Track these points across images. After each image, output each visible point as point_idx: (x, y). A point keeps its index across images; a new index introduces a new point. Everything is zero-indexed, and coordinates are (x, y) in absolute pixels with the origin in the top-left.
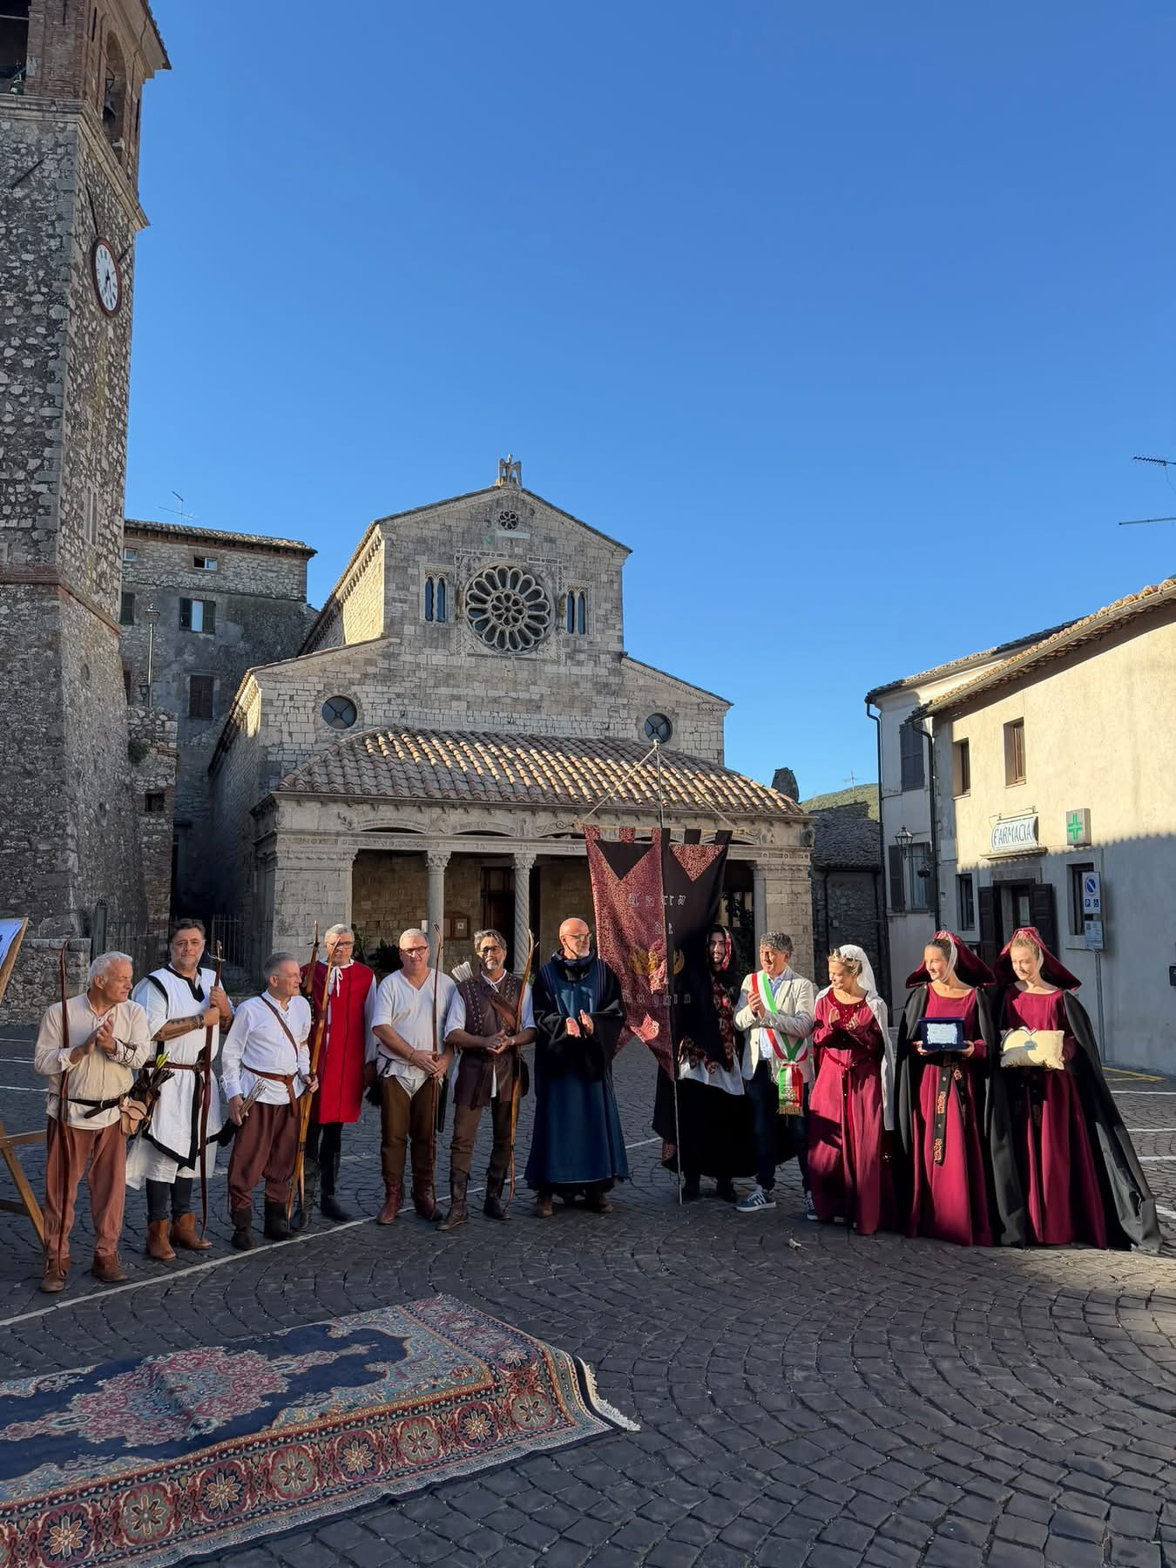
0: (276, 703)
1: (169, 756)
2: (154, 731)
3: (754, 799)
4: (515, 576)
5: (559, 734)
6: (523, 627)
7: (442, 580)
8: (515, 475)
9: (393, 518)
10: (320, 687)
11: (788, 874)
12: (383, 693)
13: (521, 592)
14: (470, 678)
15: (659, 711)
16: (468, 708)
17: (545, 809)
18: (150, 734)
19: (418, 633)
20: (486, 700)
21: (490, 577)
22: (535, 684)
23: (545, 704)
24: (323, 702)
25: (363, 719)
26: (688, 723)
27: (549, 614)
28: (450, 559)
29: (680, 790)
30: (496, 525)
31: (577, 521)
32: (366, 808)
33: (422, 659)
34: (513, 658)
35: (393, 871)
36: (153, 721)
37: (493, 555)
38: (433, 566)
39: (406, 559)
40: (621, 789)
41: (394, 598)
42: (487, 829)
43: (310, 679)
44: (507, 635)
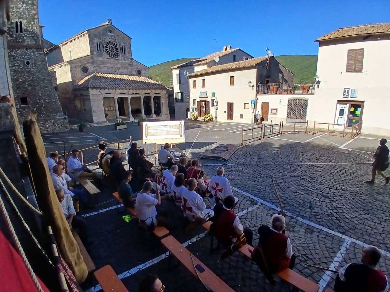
0: (73, 68)
2: (52, 75)
6: (115, 53)
9: (89, 30)
10: (80, 65)
11: (165, 98)
12: (92, 66)
13: (114, 46)
14: (107, 63)
15: (139, 69)
16: (107, 69)
17: (131, 89)
19: (96, 54)
20: (110, 67)
21: (108, 43)
22: (118, 64)
24: (81, 68)
25: (89, 71)
26: (143, 72)
27: (119, 50)
28: (100, 39)
30: (108, 32)
31: (122, 32)
32: (103, 90)
33: (98, 59)
34: (114, 59)
37: (108, 38)
38: (97, 40)
39: (92, 38)
41: (91, 46)
42: (123, 93)
43: (78, 63)
44: (112, 54)
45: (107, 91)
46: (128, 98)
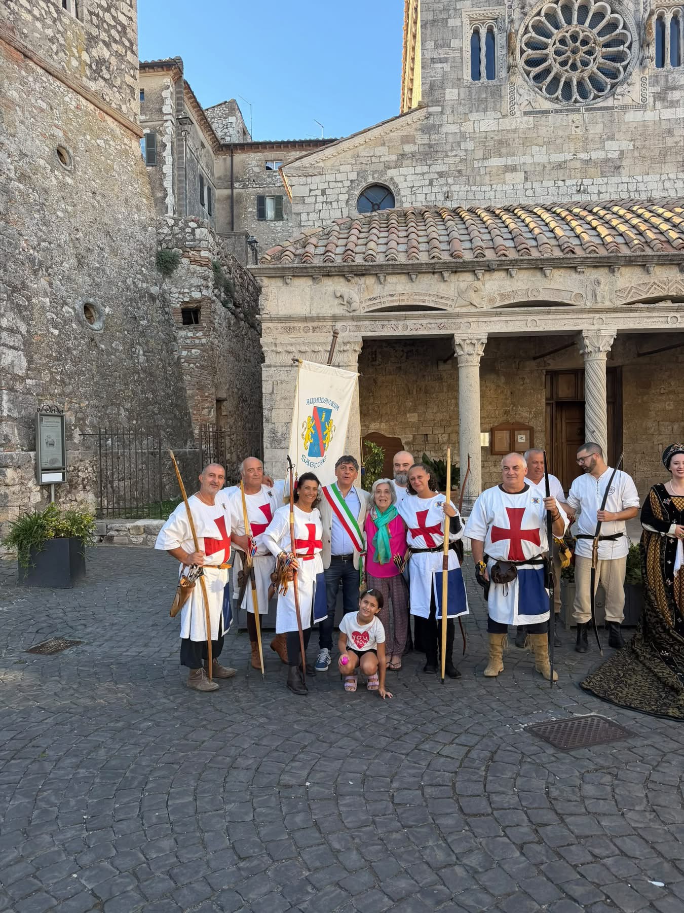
0: (307, 200)
1: (201, 265)
2: (184, 239)
4: (584, 8)
6: (595, 70)
7: (490, 31)
10: (353, 176)
12: (423, 174)
14: (526, 142)
16: (526, 179)
17: (630, 262)
18: (181, 244)
19: (462, 96)
20: (548, 167)
22: (613, 139)
23: (624, 163)
24: (357, 193)
25: (401, 204)
27: (629, 47)
32: (370, 281)
33: (468, 127)
34: (582, 110)
35: (440, 379)
36: (183, 229)
38: (478, 12)
39: (446, 10)
41: (432, 59)
42: (540, 298)
43: (342, 168)
44: (575, 83)
45: (400, 288)
46: (587, 342)
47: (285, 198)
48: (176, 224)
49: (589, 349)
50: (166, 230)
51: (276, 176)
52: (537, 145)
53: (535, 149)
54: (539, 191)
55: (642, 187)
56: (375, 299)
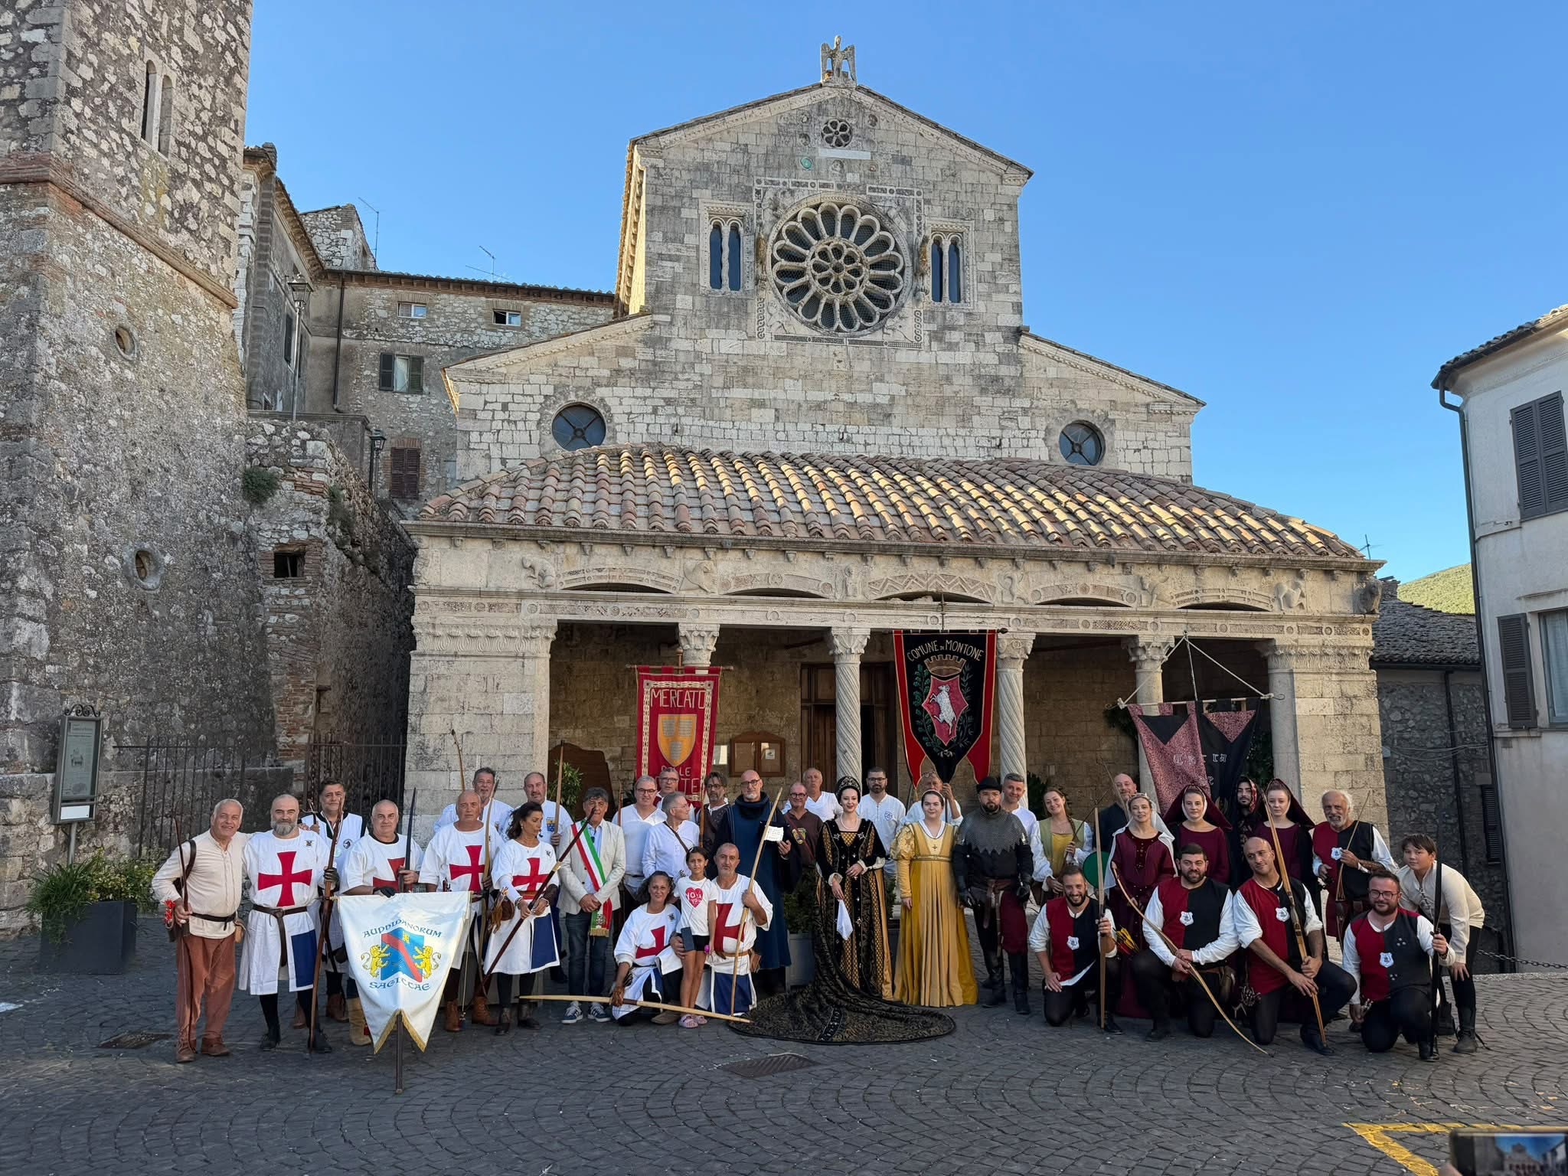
0: (481, 415)
1: (312, 493)
2: (289, 455)
3: (1265, 534)
4: (849, 219)
5: (920, 454)
6: (861, 294)
7: (735, 229)
8: (845, 68)
9: (656, 135)
10: (549, 390)
11: (1333, 662)
12: (645, 398)
13: (859, 241)
14: (778, 373)
15: (1082, 417)
16: (777, 418)
17: (884, 550)
18: (284, 461)
20: (804, 405)
21: (809, 222)
22: (882, 381)
23: (897, 410)
24: (553, 413)
25: (614, 438)
26: (1130, 435)
27: (902, 273)
28: (746, 195)
29: (1128, 519)
30: (817, 141)
31: (943, 131)
32: (571, 550)
33: (704, 346)
36: (287, 441)
37: (813, 185)
38: (719, 205)
39: (679, 196)
40: (1021, 518)
41: (660, 254)
42: (782, 586)
43: (533, 378)
44: (837, 307)
45: (610, 562)
46: (837, 641)
47: (426, 361)
48: (278, 433)
49: (840, 650)
50: (261, 440)
51: (414, 327)
52: (791, 378)
53: (789, 382)
54: (793, 434)
55: (916, 441)
56: (577, 572)
